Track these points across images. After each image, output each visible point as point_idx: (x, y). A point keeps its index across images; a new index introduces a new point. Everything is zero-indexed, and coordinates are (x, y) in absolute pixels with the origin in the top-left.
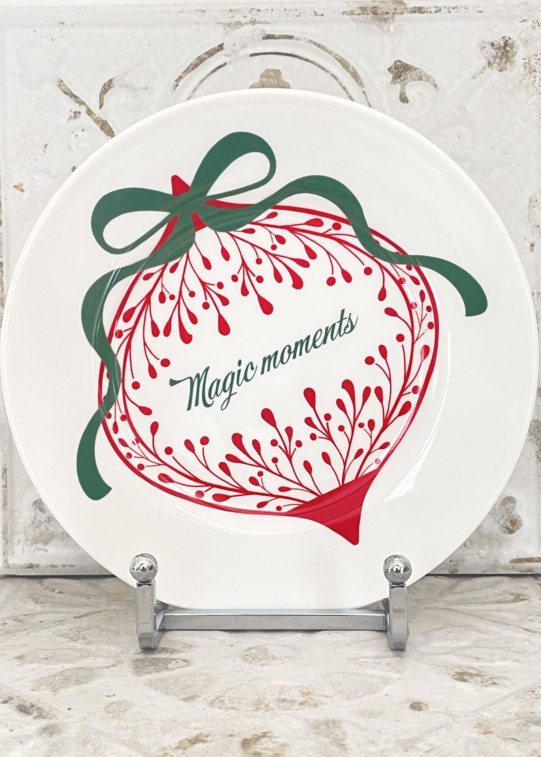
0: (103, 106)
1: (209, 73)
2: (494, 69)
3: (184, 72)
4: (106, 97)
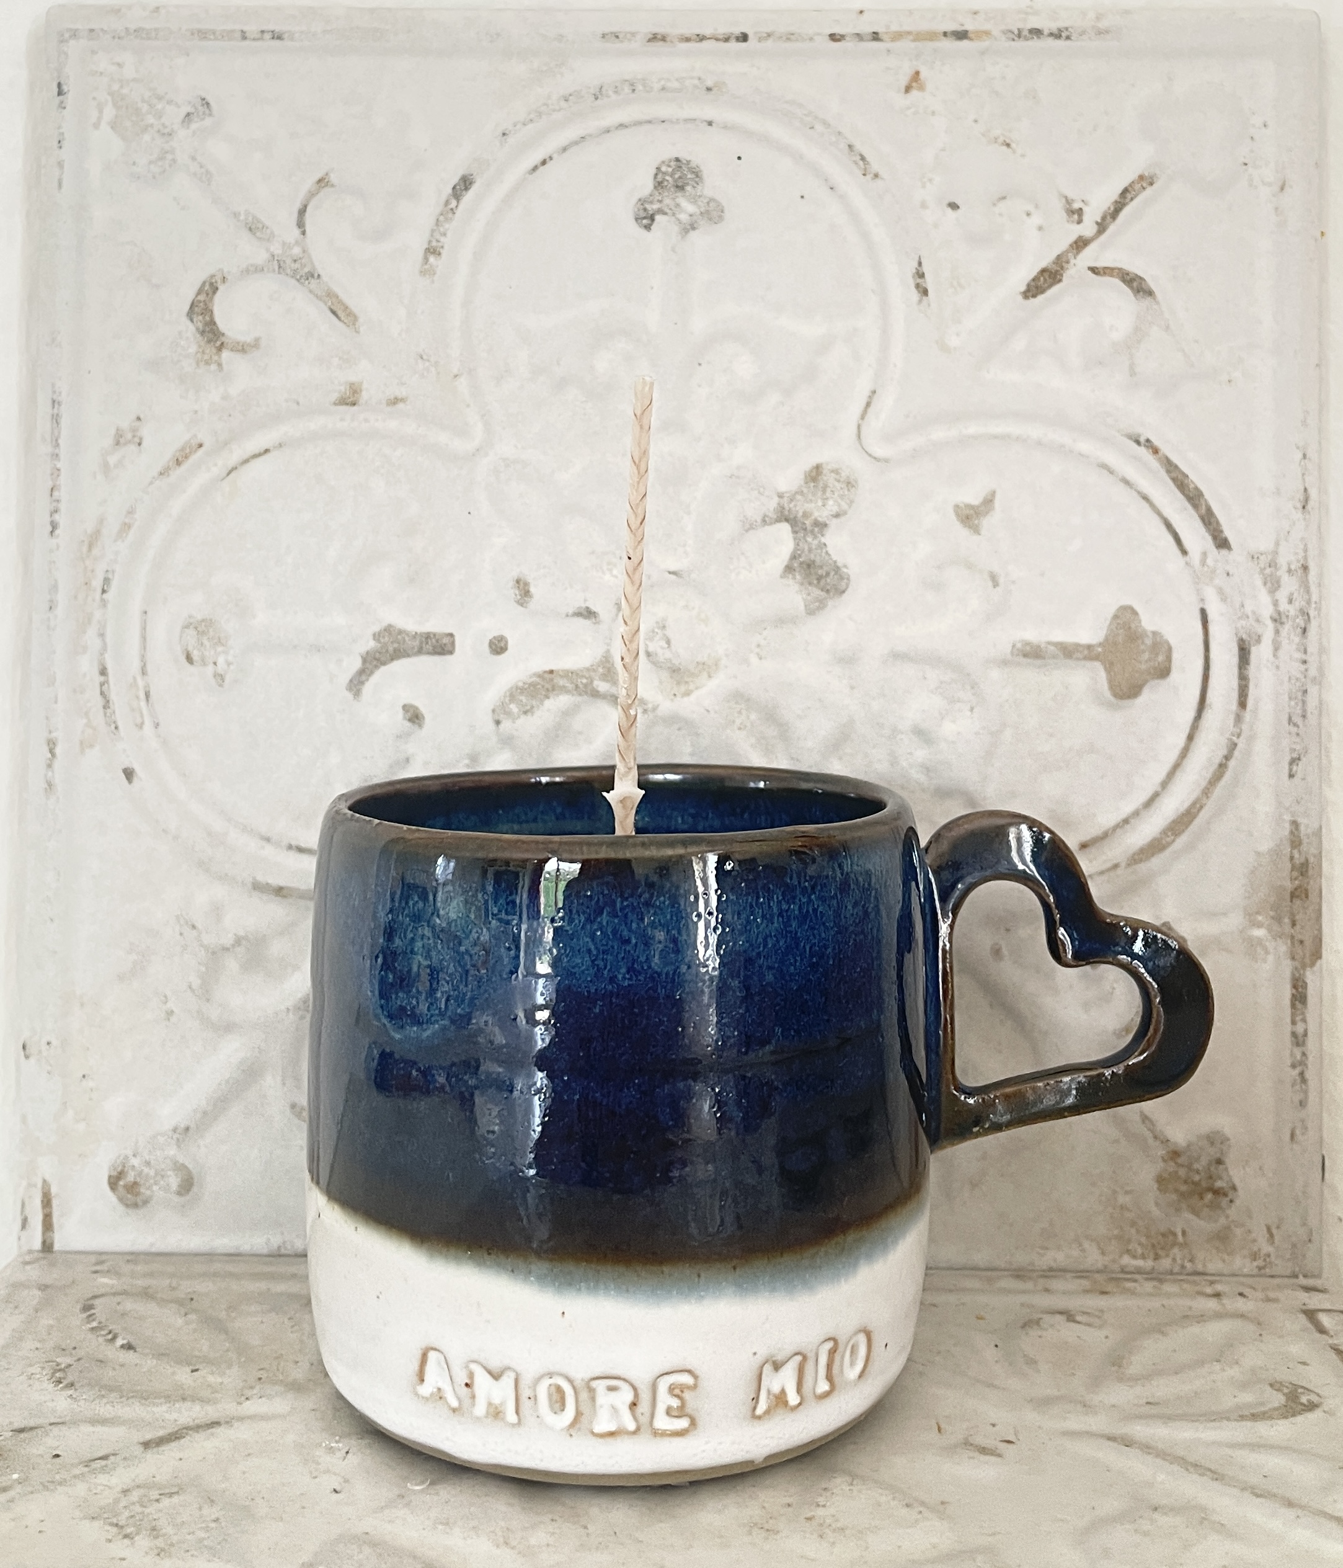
0: (1094, 276)
2: (1161, 1165)
3: (1166, 458)
4: (1117, 282)
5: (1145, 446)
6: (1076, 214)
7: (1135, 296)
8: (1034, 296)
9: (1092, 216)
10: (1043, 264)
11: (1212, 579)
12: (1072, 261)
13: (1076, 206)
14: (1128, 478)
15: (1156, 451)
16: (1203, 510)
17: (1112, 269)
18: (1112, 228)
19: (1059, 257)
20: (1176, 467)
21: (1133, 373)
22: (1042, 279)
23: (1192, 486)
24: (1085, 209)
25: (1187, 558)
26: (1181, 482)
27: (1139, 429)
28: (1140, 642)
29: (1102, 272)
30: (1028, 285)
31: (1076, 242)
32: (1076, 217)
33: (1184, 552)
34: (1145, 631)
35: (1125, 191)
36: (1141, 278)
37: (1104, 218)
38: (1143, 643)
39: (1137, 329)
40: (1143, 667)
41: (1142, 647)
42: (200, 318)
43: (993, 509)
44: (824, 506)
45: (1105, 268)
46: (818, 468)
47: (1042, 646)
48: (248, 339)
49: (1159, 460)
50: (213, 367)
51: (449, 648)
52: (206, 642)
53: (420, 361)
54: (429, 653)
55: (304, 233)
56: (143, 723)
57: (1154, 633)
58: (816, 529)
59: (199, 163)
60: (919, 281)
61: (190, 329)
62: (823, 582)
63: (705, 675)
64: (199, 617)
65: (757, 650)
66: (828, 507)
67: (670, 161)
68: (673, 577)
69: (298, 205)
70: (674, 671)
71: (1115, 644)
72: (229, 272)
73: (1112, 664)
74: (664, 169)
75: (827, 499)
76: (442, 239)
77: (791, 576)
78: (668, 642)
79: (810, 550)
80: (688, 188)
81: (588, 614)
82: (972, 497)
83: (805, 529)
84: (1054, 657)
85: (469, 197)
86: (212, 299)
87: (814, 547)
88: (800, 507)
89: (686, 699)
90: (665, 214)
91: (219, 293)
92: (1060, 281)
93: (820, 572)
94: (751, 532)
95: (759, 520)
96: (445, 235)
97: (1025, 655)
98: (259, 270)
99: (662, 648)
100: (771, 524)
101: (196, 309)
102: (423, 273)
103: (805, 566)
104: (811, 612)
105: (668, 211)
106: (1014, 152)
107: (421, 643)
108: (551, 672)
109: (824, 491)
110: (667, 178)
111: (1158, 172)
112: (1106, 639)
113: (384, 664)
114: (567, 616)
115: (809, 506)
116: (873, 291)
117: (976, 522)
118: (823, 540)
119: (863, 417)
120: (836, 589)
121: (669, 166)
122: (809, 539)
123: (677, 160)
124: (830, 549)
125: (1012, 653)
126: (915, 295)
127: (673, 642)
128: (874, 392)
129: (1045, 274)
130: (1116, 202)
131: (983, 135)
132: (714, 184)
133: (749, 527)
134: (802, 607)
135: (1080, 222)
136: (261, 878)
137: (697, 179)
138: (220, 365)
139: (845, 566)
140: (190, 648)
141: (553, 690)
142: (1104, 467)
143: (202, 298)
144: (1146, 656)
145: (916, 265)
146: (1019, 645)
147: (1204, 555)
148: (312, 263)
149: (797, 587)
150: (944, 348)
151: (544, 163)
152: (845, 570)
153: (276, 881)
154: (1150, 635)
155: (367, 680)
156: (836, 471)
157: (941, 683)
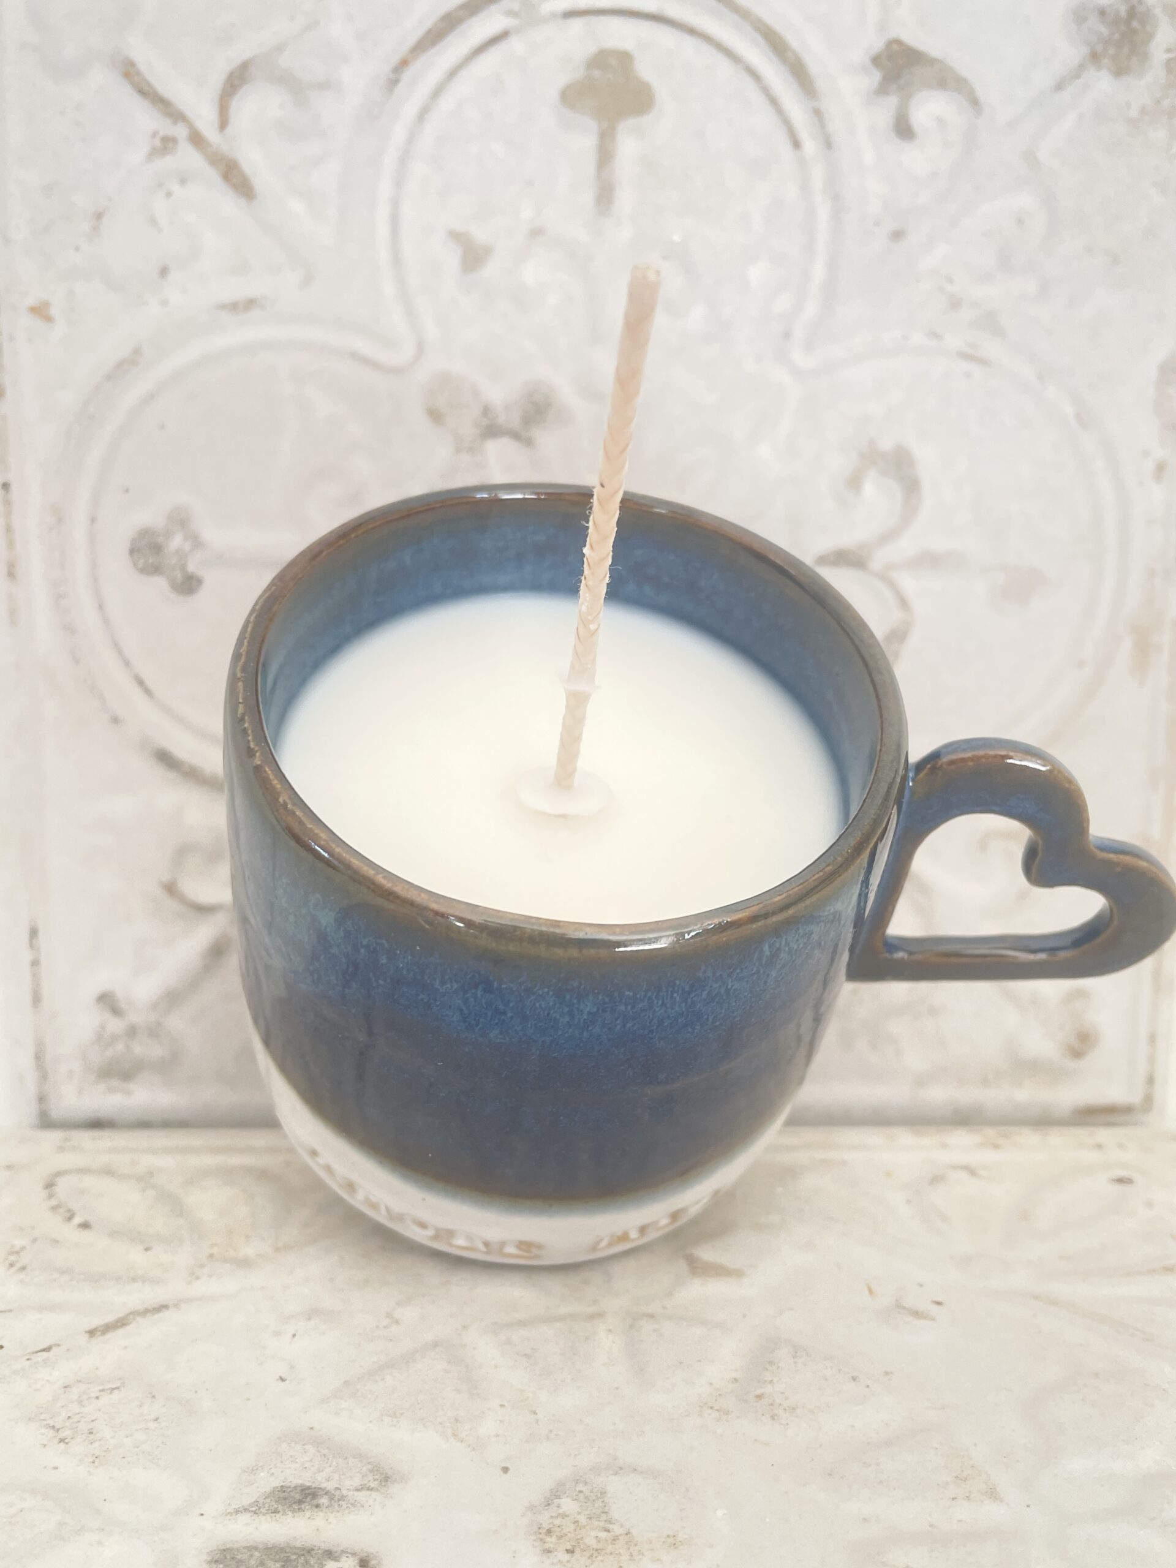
0: (228, 124)
1: (468, 52)
2: (1103, 72)
3: (412, 50)
4: (235, 104)
5: (399, 73)
6: (167, 145)
7: (249, 81)
8: (251, 188)
9: (167, 128)
10: (218, 179)
12: (215, 147)
13: (157, 142)
14: (432, 90)
15: (404, 62)
16: (460, 15)
17: (221, 105)
18: (179, 104)
19: (211, 162)
20: (420, 40)
21: (324, 85)
22: (233, 181)
23: (439, 24)
24: (161, 133)
25: (513, 31)
26: (436, 35)
27: (383, 80)
28: (597, 81)
29: (223, 117)
30: (242, 195)
31: (196, 144)
32: (170, 143)
33: (506, 34)
34: (585, 78)
35: (142, 93)
36: (229, 74)
37: (169, 115)
38: (597, 78)
39: (281, 82)
40: (620, 80)
41: (601, 79)
43: (465, 233)
44: (467, 406)
45: (220, 113)
46: (428, 412)
47: (598, 185)
49: (412, 58)
57: (587, 66)
58: (490, 414)
60: (241, 308)
62: (541, 409)
66: (469, 403)
67: (133, 560)
69: (193, 913)
71: (599, 107)
73: (618, 111)
74: (141, 565)
77: (535, 441)
80: (160, 540)
82: (454, 254)
85: (178, 754)
87: (508, 416)
88: (468, 430)
90: (184, 564)
92: (235, 160)
93: (531, 411)
103: (526, 427)
104: (568, 422)
105: (183, 560)
106: (106, 209)
109: (454, 406)
110: (150, 561)
111: (119, 58)
112: (594, 116)
115: (468, 422)
116: (253, 357)
117: (480, 250)
118: (500, 407)
119: (379, 367)
120: (547, 395)
121: (138, 560)
123: (131, 552)
124: (509, 401)
126: (255, 312)
129: (229, 175)
130: (152, 102)
131: (91, 241)
132: (155, 517)
135: (174, 140)
137: (150, 532)
142: (420, 117)
144: (610, 75)
145: (224, 311)
146: (597, 208)
147: (507, 12)
149: (545, 435)
151: (141, 682)
152: (528, 387)
154: (591, 72)
156: (432, 394)
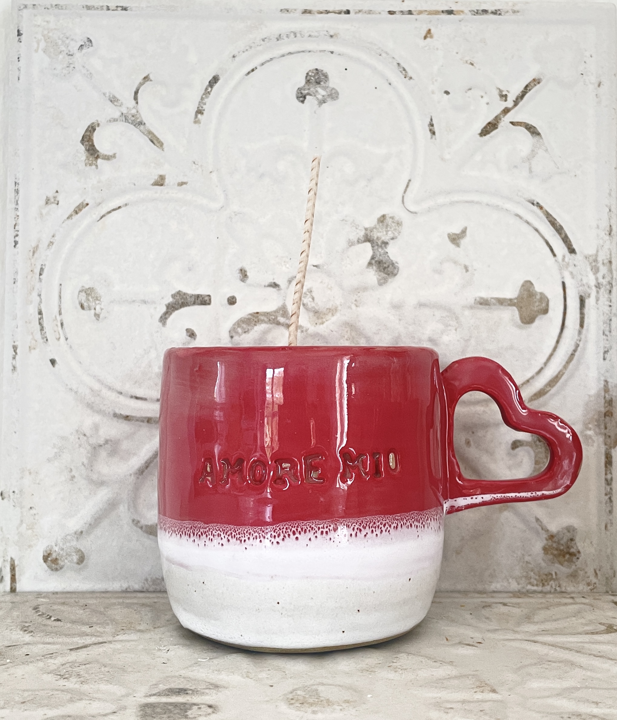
1: (546, 238)
2: (545, 542)
3: (546, 211)
4: (523, 129)
5: (537, 206)
7: (532, 136)
8: (485, 135)
9: (511, 98)
10: (489, 120)
11: (567, 268)
12: (503, 119)
13: (504, 93)
14: (529, 220)
15: (541, 208)
16: (563, 236)
17: (521, 123)
18: (521, 104)
19: (496, 117)
20: (551, 215)
21: (531, 171)
22: (488, 127)
23: (558, 225)
24: (509, 95)
25: (556, 258)
26: (553, 223)
27: (533, 198)
28: (534, 297)
29: (516, 124)
30: (482, 130)
31: (504, 110)
32: (504, 98)
33: (555, 255)
34: (536, 292)
35: (527, 86)
36: (535, 127)
37: (517, 99)
38: (535, 298)
39: (533, 151)
40: (535, 309)
41: (535, 300)
42: (87, 143)
43: (466, 235)
44: (387, 234)
45: (518, 122)
46: (384, 216)
47: (489, 299)
48: (111, 153)
49: (543, 212)
50: (94, 167)
51: (208, 302)
52: (91, 300)
53: (194, 164)
54: (199, 304)
55: (137, 103)
56: (59, 338)
57: (541, 294)
58: (383, 245)
59: (86, 69)
60: (431, 128)
61: (82, 148)
62: (386, 270)
63: (330, 314)
64: (88, 287)
65: (355, 303)
66: (389, 235)
67: (313, 70)
68: (315, 268)
69: (134, 89)
70: (316, 312)
71: (522, 298)
72: (101, 122)
73: (521, 308)
74: (310, 74)
75: (388, 231)
76: (204, 107)
77: (371, 267)
78: (313, 299)
79: (380, 255)
80: (322, 83)
81: (275, 285)
82: (457, 230)
83: (378, 245)
84: (494, 304)
85: (216, 86)
86: (92, 135)
87: (382, 254)
88: (375, 235)
89: (321, 326)
90: (311, 95)
91: (96, 131)
92: (497, 128)
93: (385, 265)
94: (353, 247)
95: (356, 242)
96: (205, 104)
97: (481, 304)
98: (115, 120)
99: (310, 301)
100: (362, 243)
101: (85, 140)
102: (195, 122)
103: (378, 263)
104: (380, 284)
105: (313, 94)
106: (475, 68)
107: (195, 299)
108: (257, 313)
109: (387, 228)
110: (312, 78)
111: (542, 77)
112: (519, 296)
113: (177, 309)
114: (265, 286)
115: (379, 235)
116: (410, 133)
117: (458, 241)
118: (387, 250)
119: (405, 192)
120: (392, 273)
121: (313, 73)
122: (380, 250)
123: (317, 69)
124: (389, 254)
125: (474, 303)
126: (429, 134)
127: (315, 299)
128: (410, 181)
129: (490, 125)
130: (523, 91)
131: (461, 60)
132: (333, 82)
133: (351, 244)
134: (376, 282)
135: (506, 100)
136: (118, 412)
137: (326, 79)
138: (97, 166)
139: (397, 263)
140: (83, 302)
141: (258, 321)
142: (517, 215)
143: (88, 133)
144: (537, 304)
145: (429, 120)
146: (478, 299)
147: (564, 257)
148: (141, 118)
149: (374, 272)
150: (443, 159)
151: (253, 70)
152: (396, 264)
153: (125, 413)
154: (539, 294)
155: (169, 317)
156: (392, 218)
157: (442, 317)
